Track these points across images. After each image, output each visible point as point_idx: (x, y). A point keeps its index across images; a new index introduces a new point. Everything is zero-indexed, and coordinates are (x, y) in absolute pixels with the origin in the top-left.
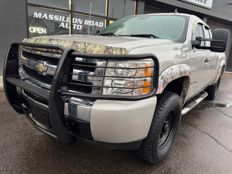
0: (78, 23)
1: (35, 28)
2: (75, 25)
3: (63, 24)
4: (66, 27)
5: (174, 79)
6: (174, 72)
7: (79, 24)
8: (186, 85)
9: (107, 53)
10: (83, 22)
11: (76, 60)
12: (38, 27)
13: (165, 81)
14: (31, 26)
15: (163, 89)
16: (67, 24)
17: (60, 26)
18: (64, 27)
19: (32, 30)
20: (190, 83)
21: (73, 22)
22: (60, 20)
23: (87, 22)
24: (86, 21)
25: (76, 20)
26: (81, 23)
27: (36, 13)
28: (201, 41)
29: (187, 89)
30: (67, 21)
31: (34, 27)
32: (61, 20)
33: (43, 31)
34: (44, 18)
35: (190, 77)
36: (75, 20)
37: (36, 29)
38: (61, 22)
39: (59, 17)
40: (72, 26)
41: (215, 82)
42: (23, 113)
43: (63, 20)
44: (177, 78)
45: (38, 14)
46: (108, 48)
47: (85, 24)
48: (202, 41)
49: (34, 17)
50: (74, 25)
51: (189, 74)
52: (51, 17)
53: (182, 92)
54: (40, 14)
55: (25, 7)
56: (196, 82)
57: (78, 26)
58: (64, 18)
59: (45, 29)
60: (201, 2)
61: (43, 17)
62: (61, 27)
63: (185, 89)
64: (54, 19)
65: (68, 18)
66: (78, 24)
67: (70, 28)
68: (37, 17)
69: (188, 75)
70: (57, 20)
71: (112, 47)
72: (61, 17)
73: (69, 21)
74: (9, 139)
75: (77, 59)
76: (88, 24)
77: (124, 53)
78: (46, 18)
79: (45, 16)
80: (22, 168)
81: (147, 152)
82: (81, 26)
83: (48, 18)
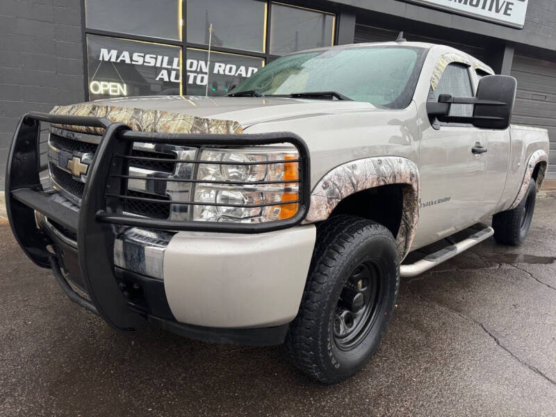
0: (198, 70)
1: (102, 83)
2: (192, 76)
3: (165, 72)
4: (173, 79)
5: (359, 189)
6: (357, 172)
7: (201, 72)
8: (408, 204)
9: (198, 132)
10: (212, 68)
11: (134, 148)
12: (109, 81)
13: (332, 193)
14: (94, 80)
15: (330, 210)
16: (173, 73)
17: (157, 79)
18: (166, 79)
19: (96, 88)
20: (416, 200)
21: (188, 68)
22: (158, 65)
23: (220, 66)
24: (217, 65)
25: (194, 64)
26: (206, 70)
27: (104, 52)
28: (450, 103)
29: (411, 214)
30: (175, 66)
31: (99, 81)
32: (162, 64)
33: (122, 89)
34: (121, 60)
35: (415, 186)
36: (192, 63)
37: (105, 86)
38: (161, 68)
39: (156, 59)
40: (185, 78)
41: (518, 202)
42: (49, 267)
43: (165, 65)
44: (368, 186)
45: (109, 53)
46: (199, 122)
47: (215, 71)
48: (452, 105)
49: (101, 59)
50: (189, 76)
51: (411, 180)
52: (138, 59)
53: (402, 222)
54: (114, 53)
55: (81, 39)
56: (448, 199)
57: (199, 76)
59: (125, 85)
60: (497, 11)
61: (121, 58)
62: (162, 79)
63: (408, 213)
64: (144, 62)
65: (176, 60)
66: (198, 73)
67: (180, 81)
68: (106, 59)
69: (408, 181)
70: (152, 64)
71: (207, 120)
72: (160, 58)
73: (178, 65)
74: (21, 323)
75: (137, 145)
76: (222, 72)
77: (232, 131)
78: (128, 61)
79: (126, 56)
80: (37, 381)
81: (303, 352)
82: (206, 77)
83: (132, 60)
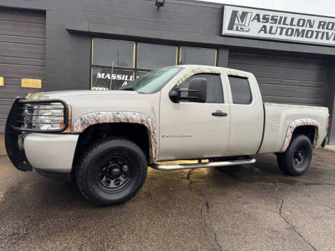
3: (126, 82)
5: (100, 122)
6: (100, 116)
12: (100, 87)
13: (84, 122)
15: (83, 129)
17: (122, 86)
31: (96, 87)
32: (124, 79)
34: (106, 78)
39: (122, 76)
41: (285, 148)
49: (97, 77)
51: (142, 122)
55: (89, 69)
56: (190, 136)
58: (127, 76)
59: (107, 89)
60: (328, 39)
64: (116, 78)
68: (100, 77)
70: (120, 79)
73: (132, 79)
79: (108, 76)
83: (111, 77)
